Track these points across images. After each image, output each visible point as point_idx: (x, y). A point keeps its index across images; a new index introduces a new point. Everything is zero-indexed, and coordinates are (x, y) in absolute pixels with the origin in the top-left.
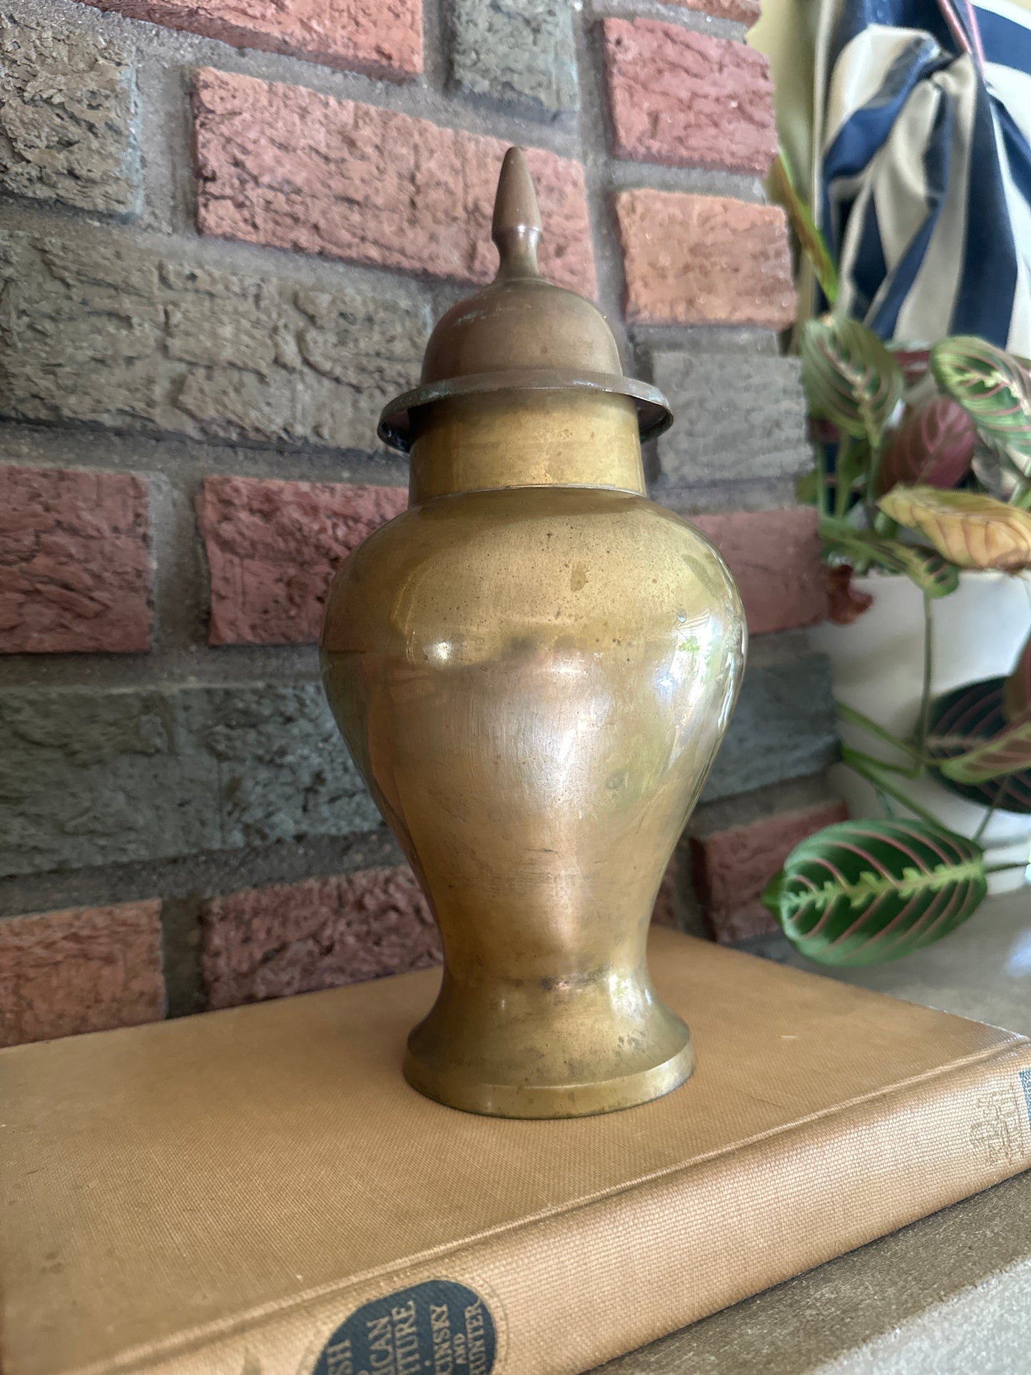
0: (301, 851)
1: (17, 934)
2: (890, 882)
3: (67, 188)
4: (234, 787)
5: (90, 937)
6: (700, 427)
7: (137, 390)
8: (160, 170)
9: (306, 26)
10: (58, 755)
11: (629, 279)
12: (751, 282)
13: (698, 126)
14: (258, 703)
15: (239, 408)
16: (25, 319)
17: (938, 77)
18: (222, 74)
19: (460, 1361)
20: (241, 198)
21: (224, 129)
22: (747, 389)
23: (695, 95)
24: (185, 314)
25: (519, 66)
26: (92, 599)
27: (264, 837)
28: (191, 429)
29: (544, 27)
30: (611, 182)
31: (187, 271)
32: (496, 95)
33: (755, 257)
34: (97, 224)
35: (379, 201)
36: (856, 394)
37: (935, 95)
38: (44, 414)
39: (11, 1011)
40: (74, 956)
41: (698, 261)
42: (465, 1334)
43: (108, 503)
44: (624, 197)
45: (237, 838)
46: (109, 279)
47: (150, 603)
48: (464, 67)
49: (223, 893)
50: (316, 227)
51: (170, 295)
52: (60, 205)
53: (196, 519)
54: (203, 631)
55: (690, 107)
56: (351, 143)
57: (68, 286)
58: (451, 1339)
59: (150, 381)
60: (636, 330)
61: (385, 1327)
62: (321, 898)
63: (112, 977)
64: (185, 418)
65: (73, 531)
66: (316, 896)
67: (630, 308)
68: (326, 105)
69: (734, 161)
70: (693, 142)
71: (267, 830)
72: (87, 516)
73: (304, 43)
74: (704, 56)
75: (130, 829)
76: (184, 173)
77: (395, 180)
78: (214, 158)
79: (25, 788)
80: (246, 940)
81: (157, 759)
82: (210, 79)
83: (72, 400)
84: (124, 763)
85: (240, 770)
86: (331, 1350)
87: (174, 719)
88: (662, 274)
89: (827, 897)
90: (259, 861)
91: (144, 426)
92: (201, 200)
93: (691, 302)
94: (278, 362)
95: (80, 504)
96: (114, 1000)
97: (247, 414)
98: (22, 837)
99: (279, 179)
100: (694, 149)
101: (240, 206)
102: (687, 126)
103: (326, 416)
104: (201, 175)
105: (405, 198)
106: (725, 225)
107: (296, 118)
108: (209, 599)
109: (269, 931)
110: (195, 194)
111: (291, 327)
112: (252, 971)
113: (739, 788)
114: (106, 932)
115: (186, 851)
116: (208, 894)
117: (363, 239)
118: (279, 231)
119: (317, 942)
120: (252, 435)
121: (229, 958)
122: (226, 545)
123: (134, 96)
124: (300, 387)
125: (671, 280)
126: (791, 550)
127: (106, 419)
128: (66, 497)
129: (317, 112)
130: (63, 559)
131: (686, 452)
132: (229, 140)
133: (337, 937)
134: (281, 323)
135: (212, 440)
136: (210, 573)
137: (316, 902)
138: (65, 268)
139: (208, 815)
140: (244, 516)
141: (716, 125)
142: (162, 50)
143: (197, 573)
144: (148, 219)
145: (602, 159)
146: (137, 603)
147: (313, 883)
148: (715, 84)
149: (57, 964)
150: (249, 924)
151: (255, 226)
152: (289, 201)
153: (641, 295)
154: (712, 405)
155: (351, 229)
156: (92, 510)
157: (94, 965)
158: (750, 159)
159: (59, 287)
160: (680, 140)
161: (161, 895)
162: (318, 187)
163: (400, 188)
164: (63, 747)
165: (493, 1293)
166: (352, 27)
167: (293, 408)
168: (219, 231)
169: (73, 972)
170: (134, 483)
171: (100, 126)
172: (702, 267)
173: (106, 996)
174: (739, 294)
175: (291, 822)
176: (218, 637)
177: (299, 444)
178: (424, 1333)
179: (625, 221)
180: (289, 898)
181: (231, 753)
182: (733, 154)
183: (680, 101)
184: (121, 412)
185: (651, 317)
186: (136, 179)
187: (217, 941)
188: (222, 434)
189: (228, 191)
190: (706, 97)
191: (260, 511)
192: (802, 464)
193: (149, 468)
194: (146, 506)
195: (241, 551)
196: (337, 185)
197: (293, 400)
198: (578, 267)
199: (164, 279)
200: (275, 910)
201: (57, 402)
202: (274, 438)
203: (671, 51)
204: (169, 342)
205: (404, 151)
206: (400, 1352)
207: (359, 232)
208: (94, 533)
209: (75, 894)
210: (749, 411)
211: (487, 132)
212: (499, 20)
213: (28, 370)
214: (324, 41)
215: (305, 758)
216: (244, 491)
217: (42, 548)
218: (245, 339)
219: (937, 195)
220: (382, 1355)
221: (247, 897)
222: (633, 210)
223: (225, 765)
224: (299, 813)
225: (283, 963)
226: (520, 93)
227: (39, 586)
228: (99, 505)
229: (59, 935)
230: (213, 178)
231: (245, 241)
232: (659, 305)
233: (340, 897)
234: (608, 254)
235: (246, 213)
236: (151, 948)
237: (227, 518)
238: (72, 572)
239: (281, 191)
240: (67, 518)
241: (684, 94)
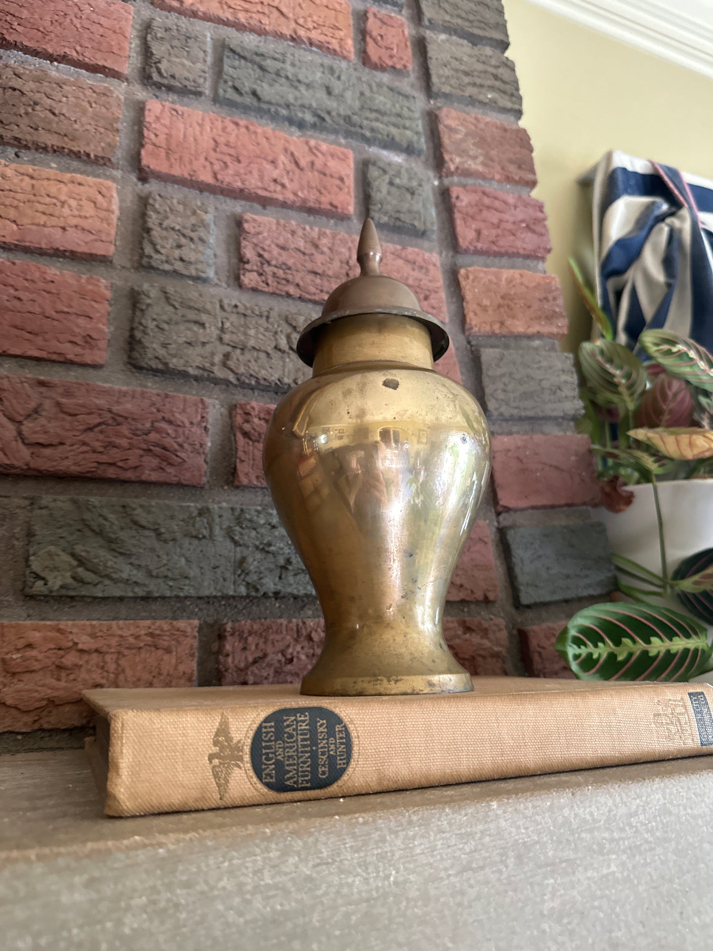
0: (277, 605)
1: (121, 629)
2: (641, 645)
3: (179, 266)
4: (243, 560)
5: (159, 635)
6: (510, 388)
7: (206, 357)
8: (223, 259)
9: (296, 194)
10: (152, 534)
11: (466, 312)
12: (539, 313)
13: (504, 236)
14: (258, 516)
15: (256, 369)
16: (155, 323)
17: (669, 220)
18: (255, 217)
19: (332, 753)
20: (261, 271)
21: (255, 240)
22: (539, 368)
23: (501, 221)
24: (232, 323)
25: (404, 210)
26: (177, 456)
27: (257, 590)
28: (232, 378)
29: (417, 192)
30: (455, 265)
31: (233, 303)
32: (391, 223)
33: (541, 300)
34: (191, 283)
35: (330, 273)
36: (616, 380)
37: (666, 229)
38: (160, 366)
39: (113, 673)
40: (150, 646)
41: (507, 302)
42: (335, 739)
43: (188, 410)
44: (463, 271)
45: (243, 590)
46: (196, 306)
47: (205, 461)
48: (374, 211)
49: (233, 621)
50: (298, 285)
51: (224, 314)
52: (176, 273)
53: (232, 422)
54: (231, 478)
55: (498, 227)
56: (316, 246)
57: (175, 308)
58: (327, 739)
59: (213, 354)
60: (471, 338)
61: (292, 721)
62: (287, 631)
63: (169, 660)
64: (229, 372)
65: (170, 422)
66: (284, 628)
67: (467, 327)
68: (304, 229)
69: (526, 253)
70: (501, 243)
71: (258, 587)
72: (178, 416)
73: (294, 202)
74: (505, 202)
75: (186, 578)
76: (234, 261)
77: (339, 264)
78: (249, 253)
79: (134, 550)
80: (244, 649)
81: (204, 541)
82: (249, 218)
83: (175, 360)
84: (186, 542)
85: (246, 552)
86: (264, 725)
87: (213, 520)
88: (485, 309)
89: (601, 651)
90: (254, 608)
91: (209, 375)
92: (242, 272)
93: (502, 323)
94: (276, 348)
95: (174, 409)
96: (168, 675)
97: (260, 371)
98: (130, 575)
99: (280, 262)
100: (502, 247)
101: (260, 275)
102: (497, 236)
103: (300, 374)
104: (242, 260)
105: (344, 271)
106: (522, 284)
107: (289, 236)
108: (235, 462)
109: (257, 645)
110: (239, 269)
111: (284, 332)
112: (247, 668)
113: (548, 598)
114: (168, 633)
115: (214, 594)
116: (225, 621)
117: (322, 291)
118: (280, 287)
119: (284, 655)
120: (262, 382)
121: (234, 659)
122: (246, 434)
123: (212, 226)
124: (287, 360)
125: (490, 312)
126: (573, 458)
127: (191, 371)
128: (168, 406)
129: (300, 232)
130: (164, 435)
131: (502, 400)
132: (256, 245)
133: (295, 654)
134: (279, 329)
135: (242, 385)
136: (237, 448)
137: (285, 632)
138: (175, 300)
139: (228, 575)
140: (256, 420)
141: (514, 235)
142: (227, 208)
143: (231, 449)
144: (216, 281)
145: (451, 253)
146: (200, 460)
147: (284, 621)
148: (512, 215)
149: (140, 648)
150: (246, 639)
151: (267, 284)
152: (285, 273)
153: (473, 319)
154: (518, 376)
155: (316, 286)
156: (180, 413)
157: (160, 652)
158: (535, 251)
159: (171, 309)
160: (493, 242)
161: (199, 619)
162: (299, 266)
163: (341, 267)
164: (155, 530)
165: (352, 721)
166: (318, 194)
167: (284, 370)
168: (250, 286)
169: (148, 655)
170: (202, 401)
171: (196, 239)
172: (508, 306)
173: (165, 672)
174: (531, 319)
175: (272, 584)
176: (239, 481)
177: (286, 387)
178: (313, 731)
179: (463, 283)
180: (269, 627)
181: (241, 542)
182: (524, 249)
183: (493, 224)
184: (198, 367)
185: (479, 331)
186: (211, 262)
187: (228, 647)
188: (247, 381)
189: (255, 268)
190: (507, 222)
191: (264, 419)
192: (577, 410)
193: (210, 397)
194: (207, 413)
195: (253, 438)
196: (309, 266)
197: (284, 366)
198: (436, 305)
199: (222, 307)
200: (261, 634)
201: (167, 361)
202: (273, 384)
203: (487, 201)
204: (223, 336)
205: (343, 250)
206: (300, 737)
207: (320, 288)
208: (180, 424)
209: (153, 614)
210: (541, 380)
211: (388, 241)
212: (393, 190)
213: (154, 346)
214: (304, 201)
215: (282, 549)
216: (257, 409)
217: (154, 429)
218: (261, 336)
219: (671, 281)
220: (291, 736)
221: (246, 624)
222: (468, 277)
223: (238, 549)
224: (277, 579)
225: (264, 665)
226: (404, 222)
227: (152, 448)
228: (184, 411)
229: (143, 632)
230: (248, 262)
231: (261, 291)
232: (484, 325)
233: (298, 632)
234: (454, 300)
235: (263, 278)
236: (191, 647)
237: (247, 421)
238: (168, 442)
239: (281, 268)
240: (168, 416)
241: (495, 221)
